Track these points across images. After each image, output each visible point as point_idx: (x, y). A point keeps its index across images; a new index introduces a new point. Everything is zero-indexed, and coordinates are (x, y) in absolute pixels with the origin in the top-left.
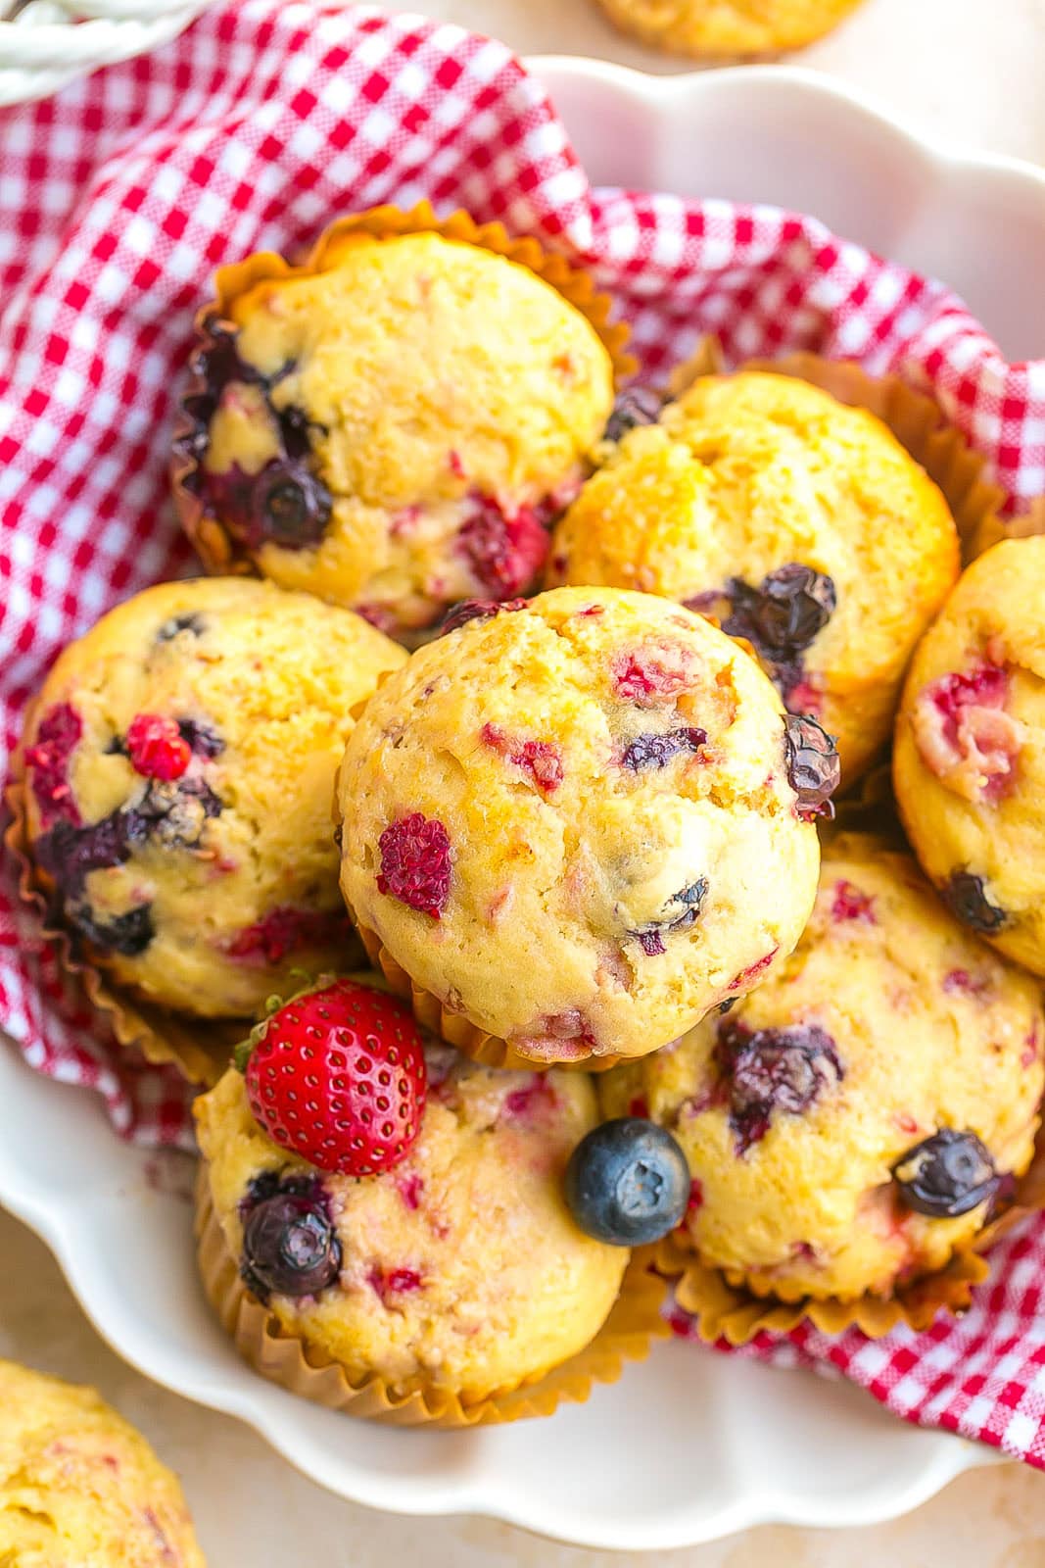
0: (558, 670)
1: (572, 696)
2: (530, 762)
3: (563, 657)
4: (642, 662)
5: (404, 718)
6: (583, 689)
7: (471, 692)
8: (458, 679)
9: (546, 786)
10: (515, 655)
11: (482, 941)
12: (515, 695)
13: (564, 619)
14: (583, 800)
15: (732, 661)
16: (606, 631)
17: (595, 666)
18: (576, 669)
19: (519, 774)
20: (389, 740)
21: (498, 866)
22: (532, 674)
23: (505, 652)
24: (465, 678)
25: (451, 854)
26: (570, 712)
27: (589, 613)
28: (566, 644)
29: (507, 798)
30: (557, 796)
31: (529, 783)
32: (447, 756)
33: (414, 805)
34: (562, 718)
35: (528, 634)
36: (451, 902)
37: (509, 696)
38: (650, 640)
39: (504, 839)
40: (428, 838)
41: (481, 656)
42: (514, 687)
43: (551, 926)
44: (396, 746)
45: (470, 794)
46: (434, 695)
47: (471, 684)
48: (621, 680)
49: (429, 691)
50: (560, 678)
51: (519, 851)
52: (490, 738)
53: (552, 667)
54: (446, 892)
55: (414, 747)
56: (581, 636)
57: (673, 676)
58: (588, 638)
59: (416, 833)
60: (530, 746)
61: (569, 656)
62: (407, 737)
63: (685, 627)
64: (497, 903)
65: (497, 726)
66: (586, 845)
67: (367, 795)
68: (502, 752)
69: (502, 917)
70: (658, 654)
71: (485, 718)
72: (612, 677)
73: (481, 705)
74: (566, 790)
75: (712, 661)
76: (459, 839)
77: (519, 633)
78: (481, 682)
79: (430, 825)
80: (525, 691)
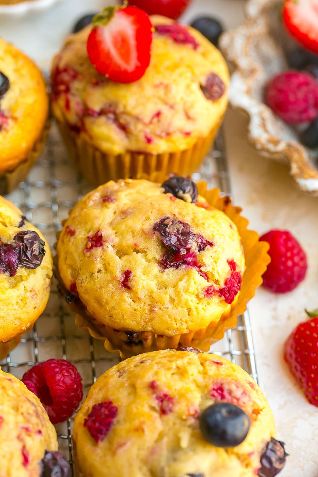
0: (192, 375)
1: (192, 387)
2: (162, 401)
3: (196, 371)
4: (226, 387)
5: (128, 368)
6: (198, 386)
7: (156, 368)
8: (154, 362)
9: (163, 412)
10: (180, 363)
11: (109, 458)
12: (171, 377)
13: (206, 360)
14: (174, 424)
15: (264, 408)
16: (219, 371)
17: (207, 380)
18: (200, 378)
19: (155, 403)
20: (118, 374)
21: (129, 431)
22: (181, 372)
23: (176, 361)
24: (157, 363)
25: (115, 420)
26: (188, 390)
27: (217, 363)
28: (201, 368)
29: (146, 409)
30: (166, 417)
31: (158, 408)
32: (133, 386)
33: (112, 398)
34: (183, 391)
35: (189, 359)
36: (106, 440)
37: (169, 375)
38: (234, 381)
39: (136, 423)
40: (109, 411)
41: (168, 359)
42: (173, 374)
43: (137, 464)
44: (119, 377)
45: (133, 402)
46: (143, 364)
47: (157, 366)
48: (214, 389)
49: (142, 362)
50: (191, 378)
51: (139, 430)
52: (153, 386)
53: (190, 373)
54: (105, 434)
55: (125, 379)
56: (208, 368)
57: (235, 398)
58: (210, 370)
59: (106, 408)
60: (166, 396)
61: (199, 372)
62: (125, 375)
63: (252, 387)
64: (121, 445)
65: (158, 383)
66: (165, 440)
67: (99, 390)
68: (154, 393)
69: (121, 451)
70: (233, 387)
71: (155, 378)
72: (211, 387)
73: (156, 373)
74: (170, 418)
75: (255, 403)
76: (121, 416)
77: (186, 356)
78: (162, 367)
79: (113, 407)
80: (176, 377)
